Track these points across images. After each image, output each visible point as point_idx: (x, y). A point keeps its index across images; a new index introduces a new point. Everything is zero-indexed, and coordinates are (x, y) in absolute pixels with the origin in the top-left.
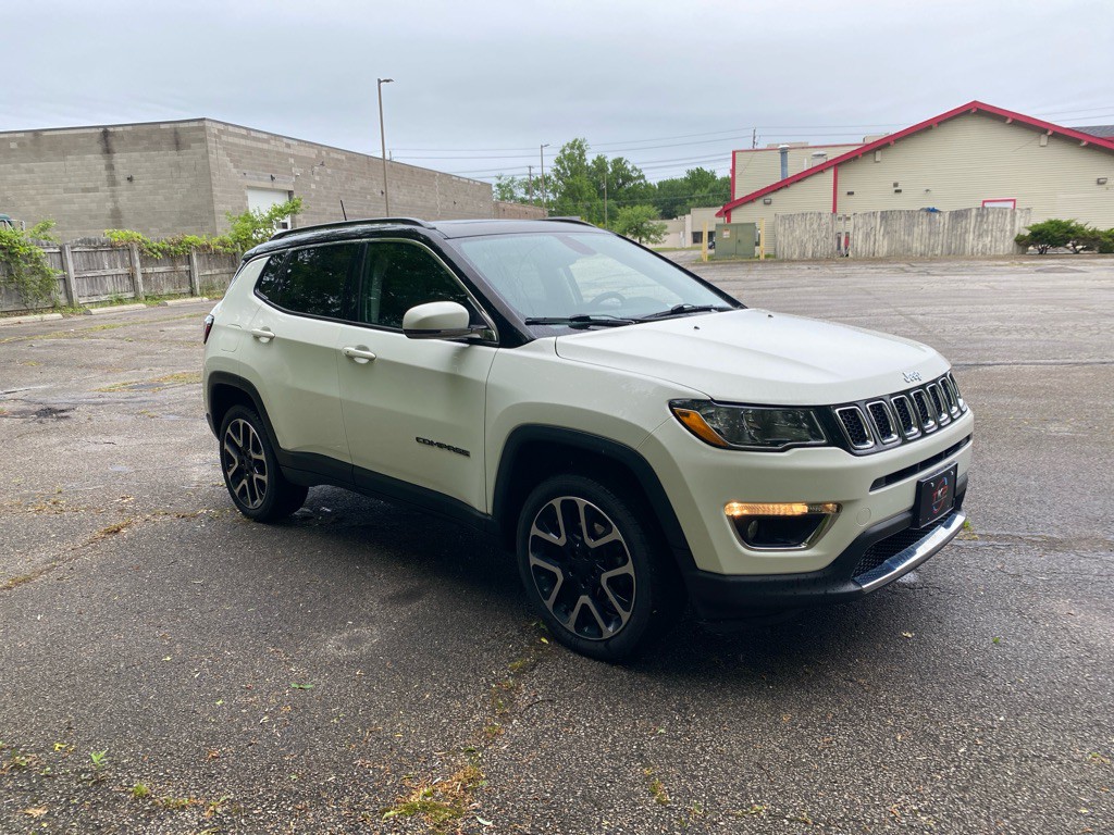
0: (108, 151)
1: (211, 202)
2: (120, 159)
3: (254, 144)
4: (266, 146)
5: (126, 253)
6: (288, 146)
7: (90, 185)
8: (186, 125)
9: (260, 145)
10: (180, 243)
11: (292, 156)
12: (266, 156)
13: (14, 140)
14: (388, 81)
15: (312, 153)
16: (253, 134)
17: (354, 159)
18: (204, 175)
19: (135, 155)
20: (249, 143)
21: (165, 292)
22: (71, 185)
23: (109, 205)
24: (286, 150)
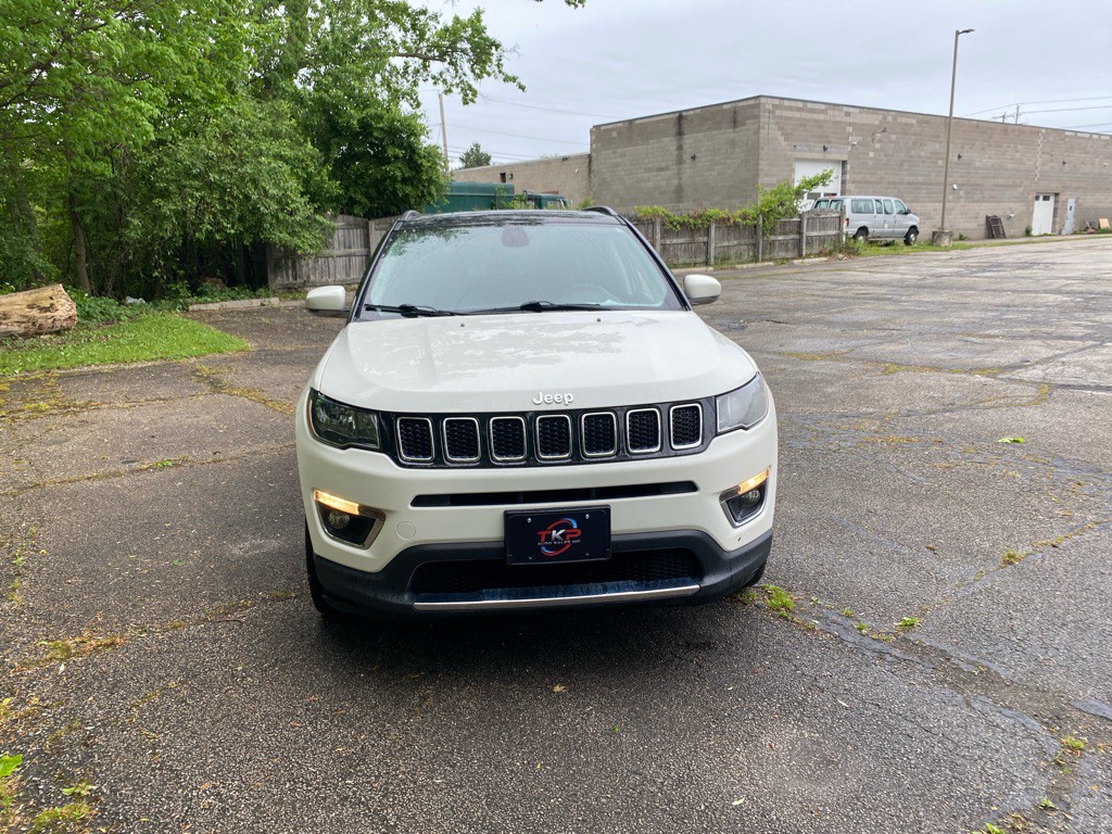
0: (680, 133)
1: (756, 176)
2: (688, 140)
3: (810, 116)
4: (822, 117)
5: (651, 226)
6: (848, 114)
7: (663, 165)
8: (744, 103)
9: (815, 116)
10: (700, 217)
11: (850, 124)
12: (822, 127)
13: (614, 129)
14: (967, 31)
15: (876, 120)
16: (809, 105)
17: (928, 122)
18: (754, 149)
19: (701, 135)
20: (804, 115)
21: (681, 261)
22: (650, 166)
23: (675, 182)
24: (846, 119)
